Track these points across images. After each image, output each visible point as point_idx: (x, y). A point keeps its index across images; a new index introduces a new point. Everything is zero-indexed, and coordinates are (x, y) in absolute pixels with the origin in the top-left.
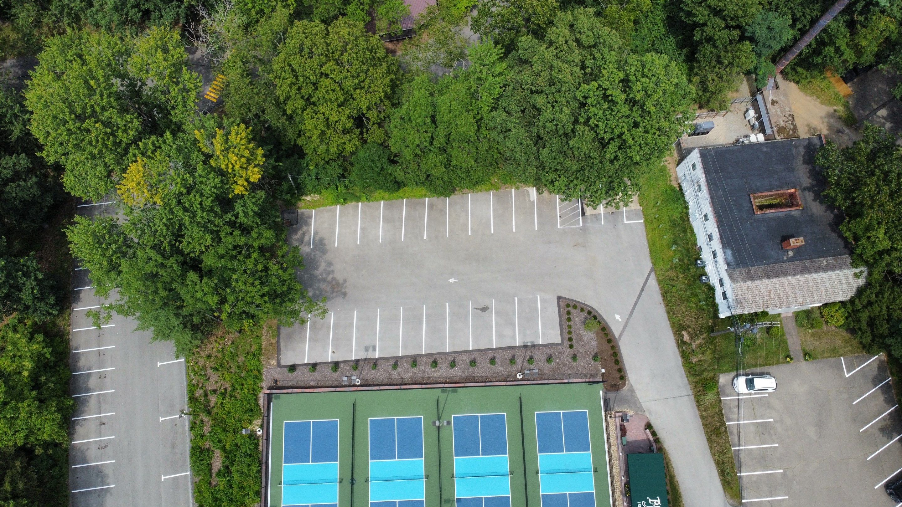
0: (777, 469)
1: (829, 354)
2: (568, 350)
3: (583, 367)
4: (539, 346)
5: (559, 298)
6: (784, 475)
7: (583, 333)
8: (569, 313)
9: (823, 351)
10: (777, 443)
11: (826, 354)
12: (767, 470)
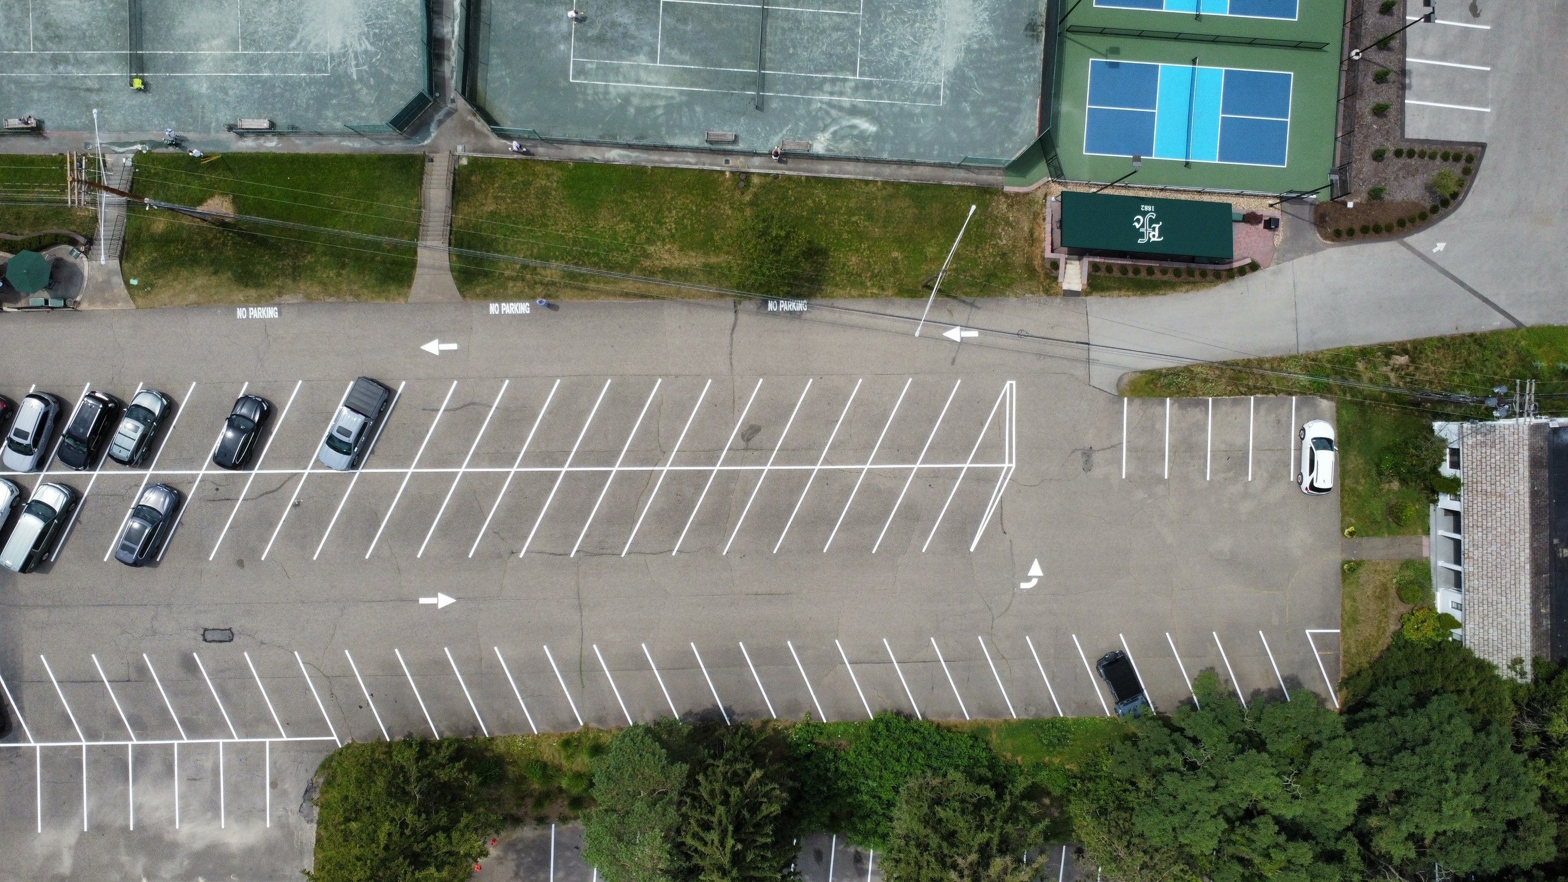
0: (1170, 469)
1: (1347, 608)
2: (1392, 149)
3: (1360, 171)
4: (1403, 98)
5: (1483, 146)
6: (1160, 479)
7: (1420, 180)
8: (1457, 158)
9: (1354, 600)
10: (1211, 480)
11: (1348, 603)
12: (1170, 451)
